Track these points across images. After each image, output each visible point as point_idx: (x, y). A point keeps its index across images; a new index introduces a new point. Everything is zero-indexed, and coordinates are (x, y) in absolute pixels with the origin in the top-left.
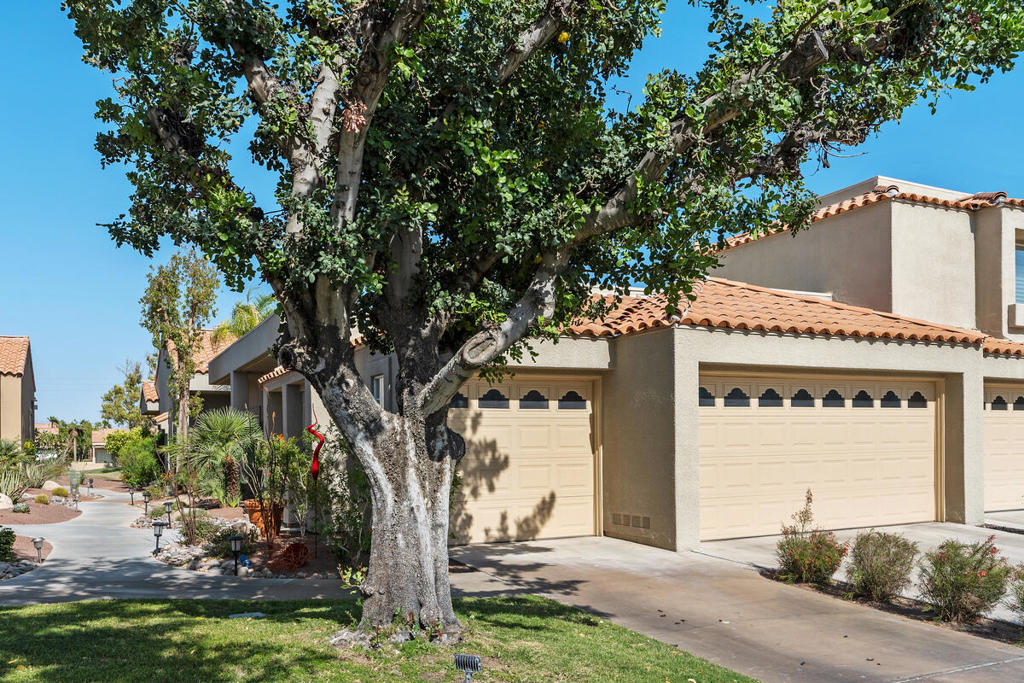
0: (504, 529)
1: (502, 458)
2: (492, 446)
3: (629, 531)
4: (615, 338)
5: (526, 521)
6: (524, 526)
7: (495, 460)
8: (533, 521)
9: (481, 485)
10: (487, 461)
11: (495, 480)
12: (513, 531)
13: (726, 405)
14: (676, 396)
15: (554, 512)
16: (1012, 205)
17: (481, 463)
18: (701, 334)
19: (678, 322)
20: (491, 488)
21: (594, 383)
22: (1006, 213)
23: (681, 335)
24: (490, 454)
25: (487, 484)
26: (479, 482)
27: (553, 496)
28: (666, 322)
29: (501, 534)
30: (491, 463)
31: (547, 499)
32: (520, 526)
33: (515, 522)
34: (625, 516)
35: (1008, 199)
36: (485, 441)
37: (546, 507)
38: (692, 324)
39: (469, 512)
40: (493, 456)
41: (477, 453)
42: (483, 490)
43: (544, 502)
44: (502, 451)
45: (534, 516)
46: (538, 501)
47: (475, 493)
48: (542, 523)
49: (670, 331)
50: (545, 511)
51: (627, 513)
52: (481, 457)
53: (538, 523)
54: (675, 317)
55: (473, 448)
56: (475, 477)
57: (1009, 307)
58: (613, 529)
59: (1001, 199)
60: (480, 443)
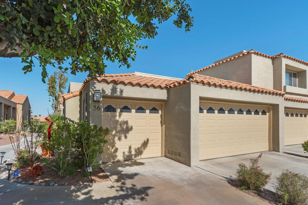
0: (130, 152)
1: (130, 127)
2: (126, 122)
3: (174, 157)
4: (169, 89)
5: (138, 149)
6: (137, 151)
7: (127, 127)
8: (141, 149)
9: (122, 136)
10: (125, 127)
11: (127, 135)
12: (133, 152)
13: (207, 112)
14: (191, 109)
15: (148, 145)
16: (285, 57)
17: (123, 128)
18: (200, 86)
19: (192, 81)
20: (126, 137)
21: (162, 104)
22: (283, 59)
23: (193, 86)
24: (125, 125)
25: (124, 136)
26: (121, 135)
27: (148, 140)
28: (187, 81)
29: (129, 154)
30: (126, 128)
31: (146, 141)
32: (136, 151)
33: (134, 149)
34: (172, 151)
35: (284, 55)
36: (124, 121)
37: (145, 144)
38: (197, 82)
39: (117, 147)
40: (127, 126)
41: (121, 125)
42: (123, 138)
43: (145, 142)
44: (130, 124)
45: (141, 147)
46: (143, 141)
47: (120, 139)
48: (144, 149)
49: (189, 84)
50: (145, 145)
51: (172, 150)
52: (122, 126)
53: (142, 149)
54: (191, 79)
55: (119, 123)
56: (120, 133)
57: (284, 86)
58: (168, 155)
59: (282, 55)
60: (122, 121)
